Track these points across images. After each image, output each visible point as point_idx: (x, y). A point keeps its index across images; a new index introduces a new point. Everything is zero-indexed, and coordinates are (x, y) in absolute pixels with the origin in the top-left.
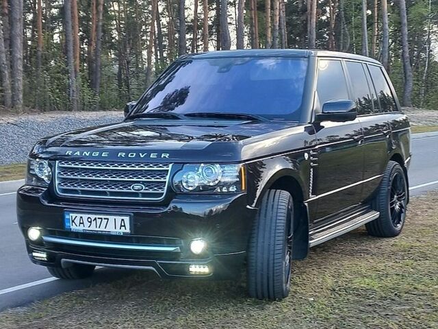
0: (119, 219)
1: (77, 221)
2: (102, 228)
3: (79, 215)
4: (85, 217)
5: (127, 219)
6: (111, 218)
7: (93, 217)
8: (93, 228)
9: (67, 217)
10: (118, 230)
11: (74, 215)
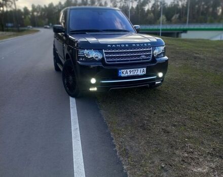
0: (142, 69)
1: (124, 73)
2: (135, 74)
3: (125, 70)
4: (128, 70)
5: (145, 69)
6: (139, 69)
7: (132, 70)
8: (132, 74)
9: (120, 71)
10: (142, 73)
11: (123, 70)
